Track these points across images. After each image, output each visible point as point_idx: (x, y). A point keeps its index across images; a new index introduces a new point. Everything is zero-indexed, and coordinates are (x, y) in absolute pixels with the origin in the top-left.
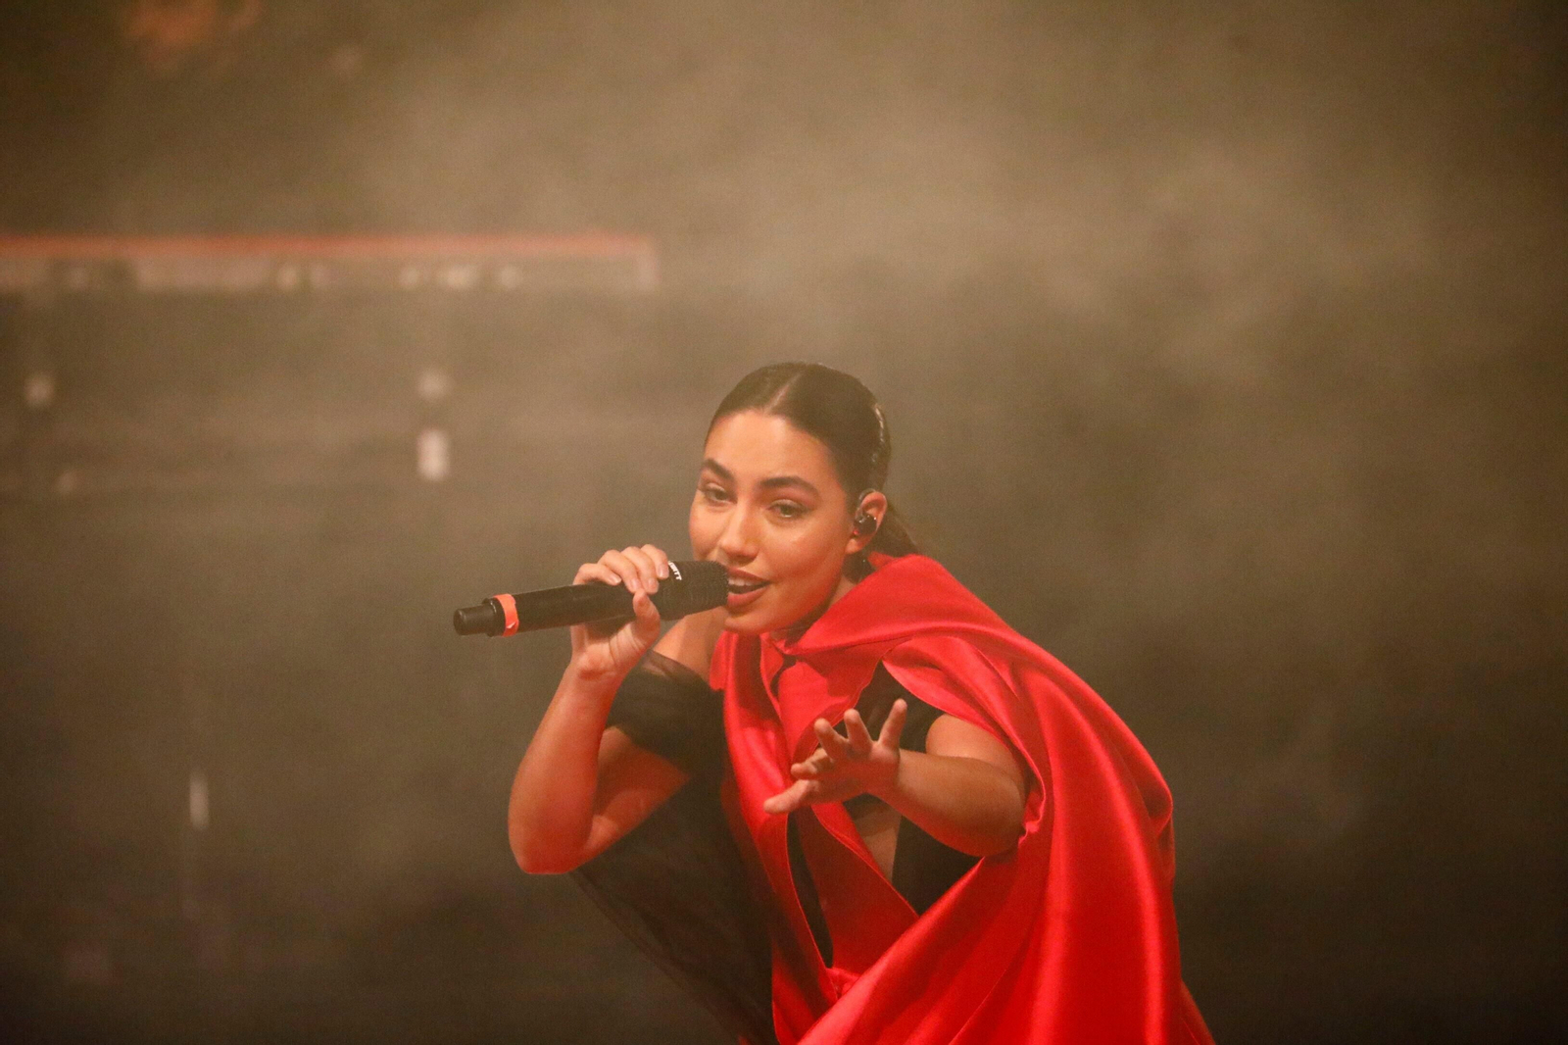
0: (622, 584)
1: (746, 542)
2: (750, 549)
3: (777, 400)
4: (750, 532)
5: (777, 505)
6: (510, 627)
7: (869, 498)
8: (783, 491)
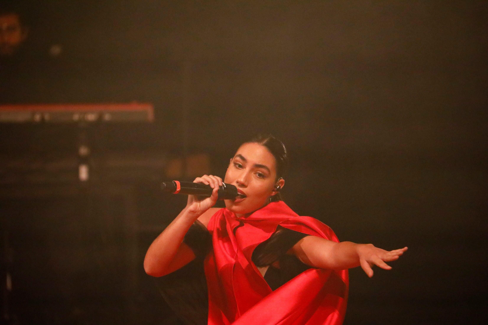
0: (209, 185)
1: (246, 181)
2: (246, 184)
3: (265, 141)
4: (248, 178)
5: (258, 173)
6: (178, 190)
7: (281, 180)
8: (260, 169)
